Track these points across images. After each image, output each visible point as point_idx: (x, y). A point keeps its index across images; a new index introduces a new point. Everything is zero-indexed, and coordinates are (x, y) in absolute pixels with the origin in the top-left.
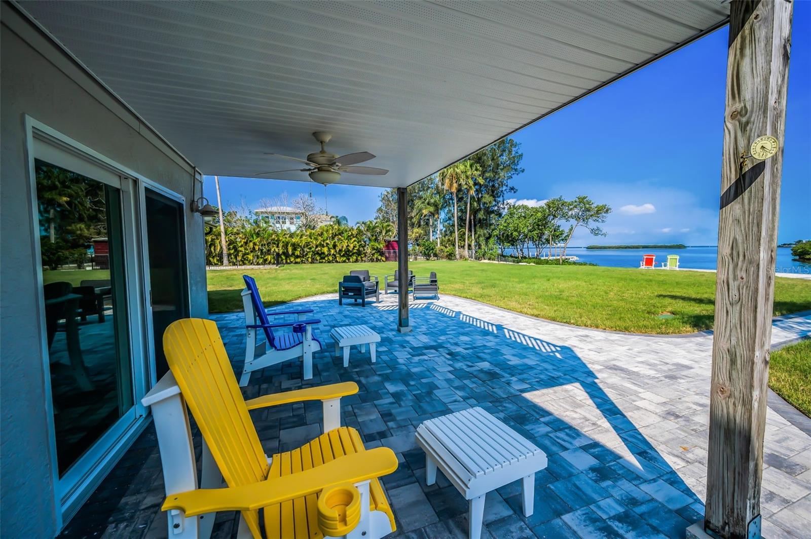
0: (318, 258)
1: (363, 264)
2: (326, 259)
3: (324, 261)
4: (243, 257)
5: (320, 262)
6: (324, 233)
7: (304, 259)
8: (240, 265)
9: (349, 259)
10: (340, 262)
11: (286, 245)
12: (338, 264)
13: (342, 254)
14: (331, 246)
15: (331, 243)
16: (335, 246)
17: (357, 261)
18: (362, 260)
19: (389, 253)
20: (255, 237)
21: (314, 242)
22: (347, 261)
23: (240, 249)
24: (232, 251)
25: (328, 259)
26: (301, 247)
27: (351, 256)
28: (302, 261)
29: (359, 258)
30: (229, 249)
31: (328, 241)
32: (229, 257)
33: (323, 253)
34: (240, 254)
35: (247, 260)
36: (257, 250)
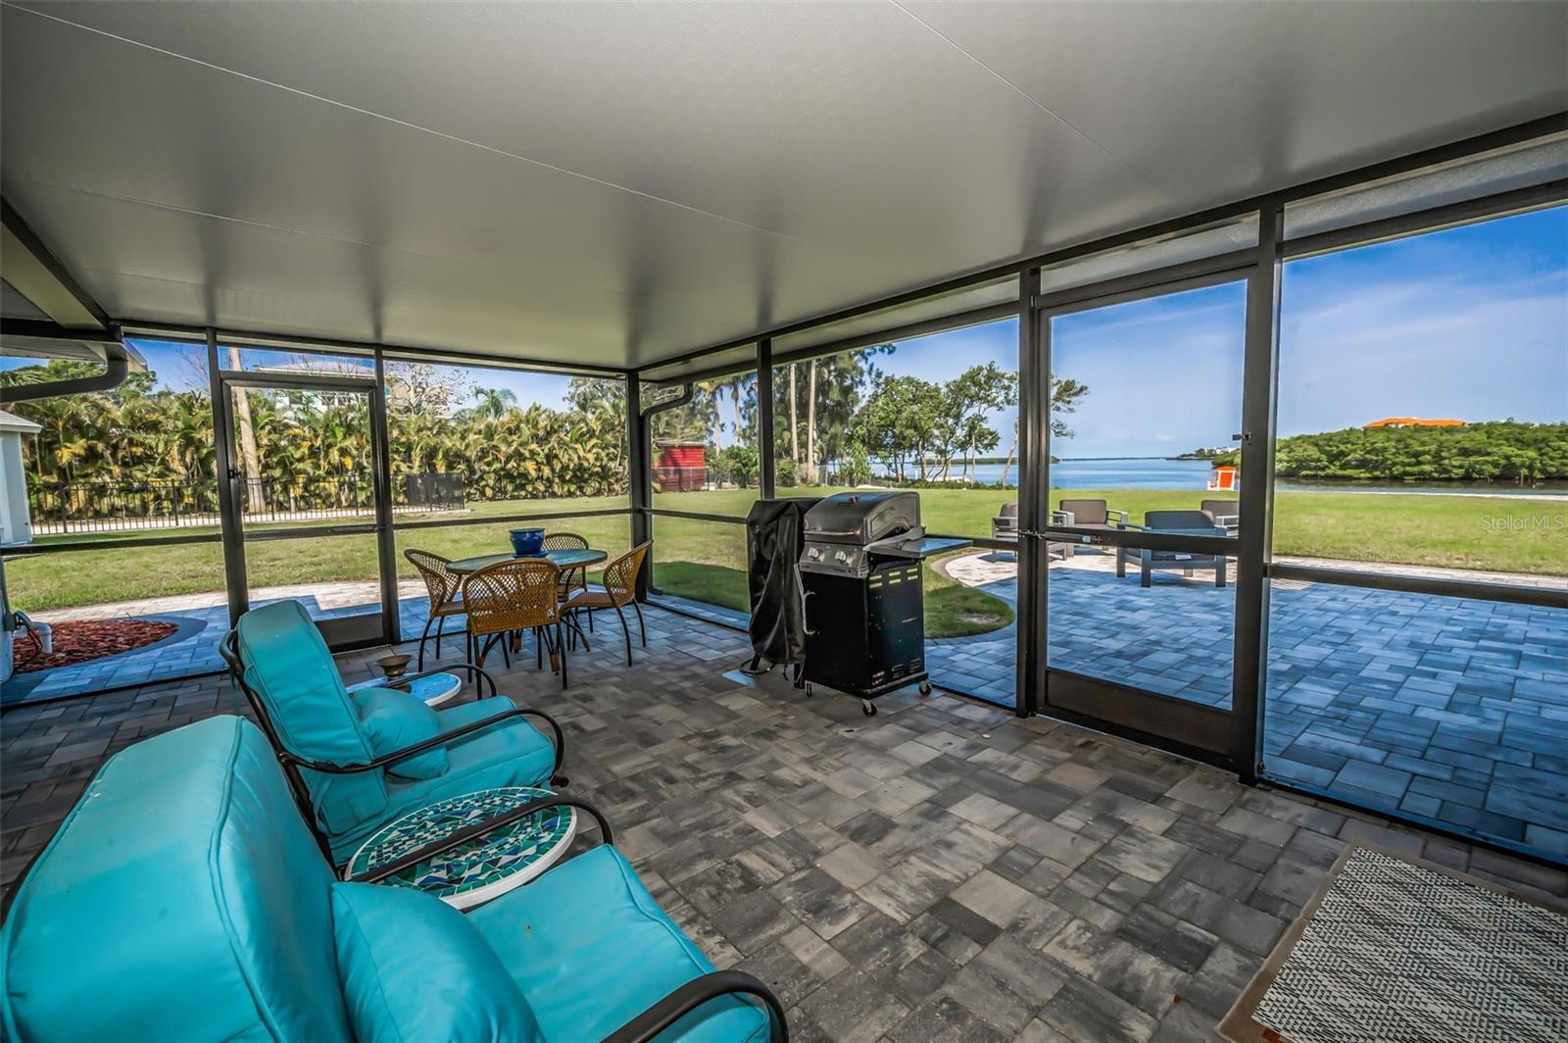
0: (510, 488)
1: (613, 498)
2: (529, 488)
3: (523, 493)
4: (305, 488)
5: (513, 498)
6: (522, 425)
7: (473, 491)
8: (299, 509)
9: (581, 488)
10: (562, 496)
11: (430, 456)
12: (557, 500)
13: (568, 477)
14: (541, 458)
15: (542, 452)
16: (550, 458)
17: (598, 493)
18: (610, 491)
19: (666, 473)
20: (340, 436)
21: (503, 448)
22: (578, 493)
23: (300, 466)
24: (277, 473)
25: (535, 489)
26: (468, 460)
27: (586, 481)
28: (469, 494)
29: (605, 485)
30: (266, 467)
31: (534, 446)
32: (264, 490)
33: (524, 476)
34: (301, 479)
35: (319, 496)
36: (350, 467)
